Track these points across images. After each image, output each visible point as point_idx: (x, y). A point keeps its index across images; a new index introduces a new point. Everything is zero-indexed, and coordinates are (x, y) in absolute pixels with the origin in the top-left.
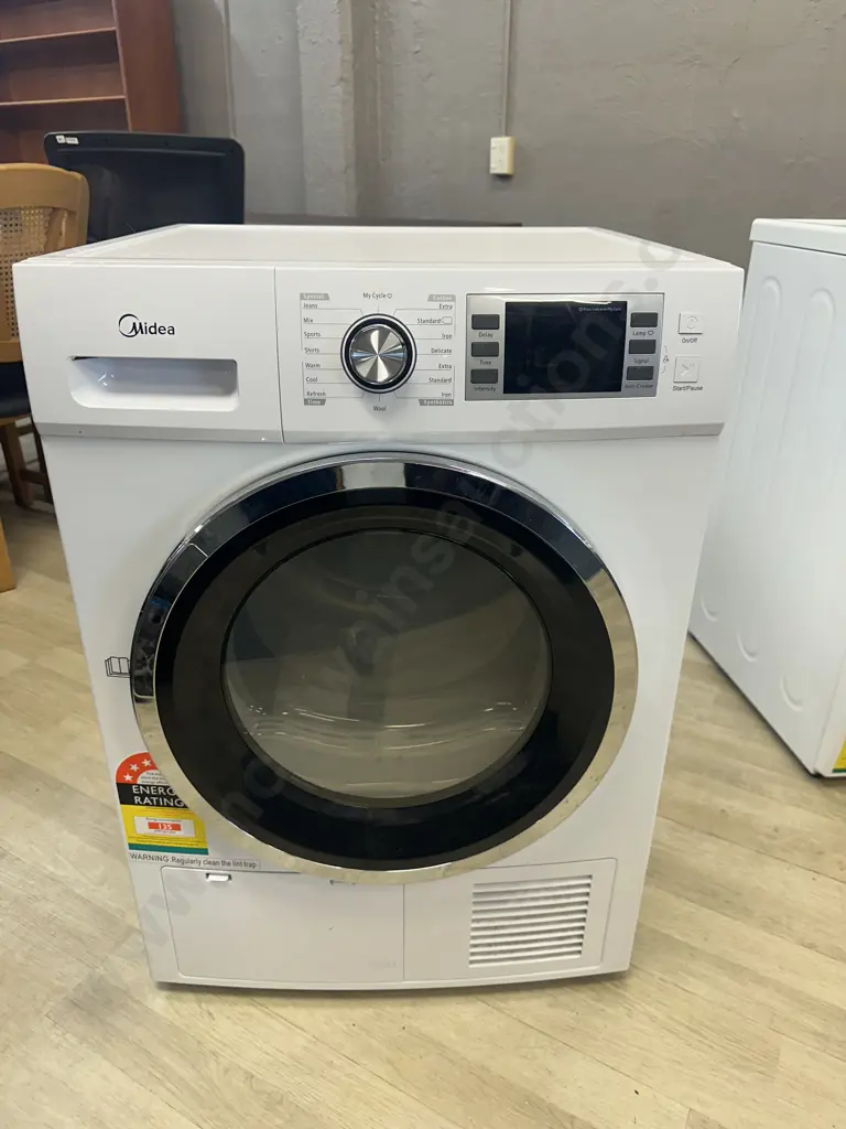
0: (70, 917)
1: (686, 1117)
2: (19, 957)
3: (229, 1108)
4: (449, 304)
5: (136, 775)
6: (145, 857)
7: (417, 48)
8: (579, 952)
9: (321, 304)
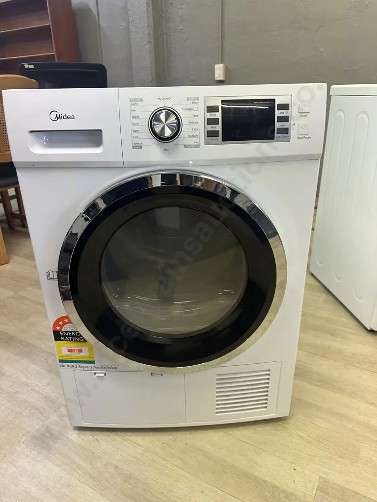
0: (33, 400)
1: (318, 480)
2: (10, 418)
3: (106, 481)
4: (196, 101)
5: (61, 327)
6: (66, 366)
7: (181, 28)
8: (266, 407)
9: (139, 103)
